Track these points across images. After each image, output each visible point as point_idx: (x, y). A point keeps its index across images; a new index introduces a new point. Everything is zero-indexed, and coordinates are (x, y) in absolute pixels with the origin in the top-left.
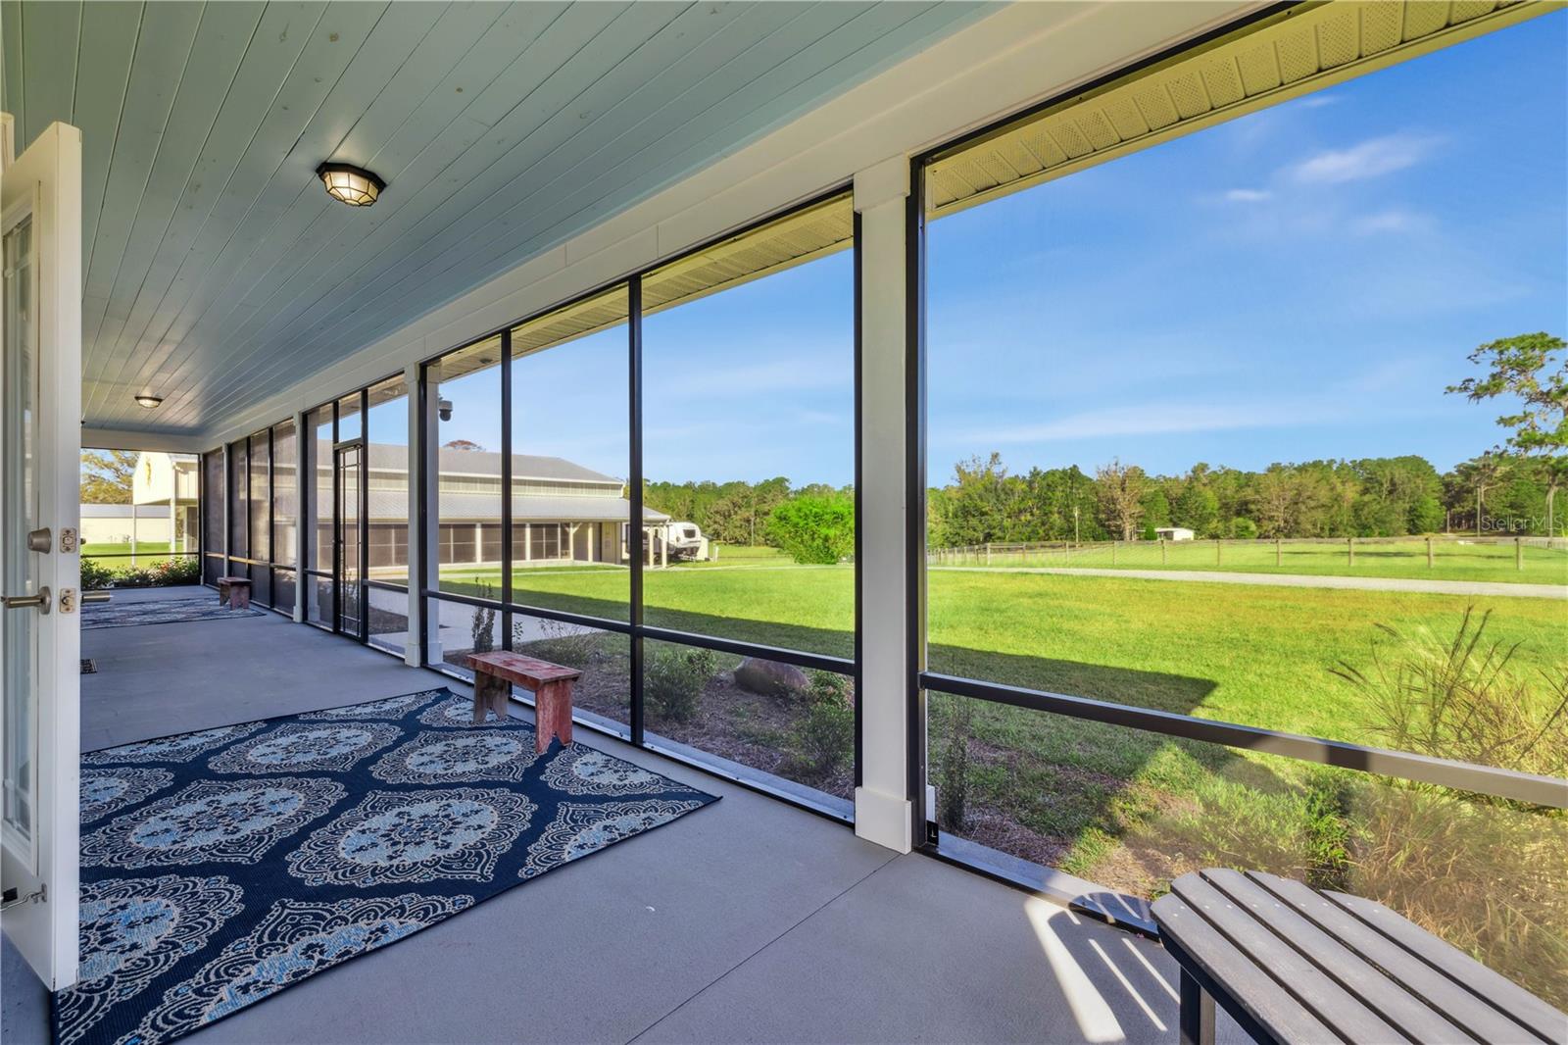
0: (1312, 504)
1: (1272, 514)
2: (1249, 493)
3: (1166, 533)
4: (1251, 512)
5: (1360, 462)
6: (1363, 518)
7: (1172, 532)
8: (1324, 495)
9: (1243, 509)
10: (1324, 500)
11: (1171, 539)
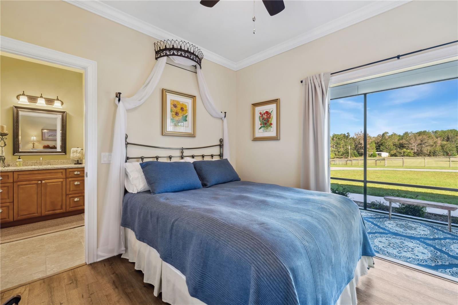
0: (427, 144)
1: (412, 148)
2: (403, 141)
3: (378, 154)
4: (405, 147)
5: (435, 132)
6: (445, 149)
7: (381, 154)
8: (431, 142)
9: (402, 146)
10: (432, 143)
11: (381, 156)
